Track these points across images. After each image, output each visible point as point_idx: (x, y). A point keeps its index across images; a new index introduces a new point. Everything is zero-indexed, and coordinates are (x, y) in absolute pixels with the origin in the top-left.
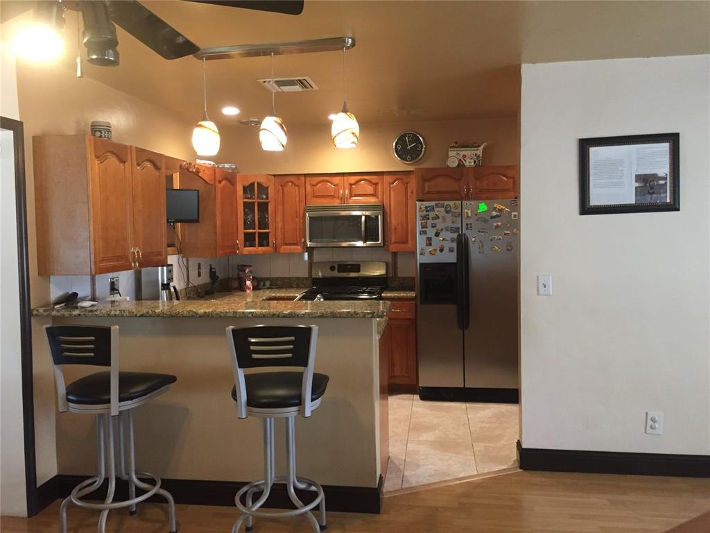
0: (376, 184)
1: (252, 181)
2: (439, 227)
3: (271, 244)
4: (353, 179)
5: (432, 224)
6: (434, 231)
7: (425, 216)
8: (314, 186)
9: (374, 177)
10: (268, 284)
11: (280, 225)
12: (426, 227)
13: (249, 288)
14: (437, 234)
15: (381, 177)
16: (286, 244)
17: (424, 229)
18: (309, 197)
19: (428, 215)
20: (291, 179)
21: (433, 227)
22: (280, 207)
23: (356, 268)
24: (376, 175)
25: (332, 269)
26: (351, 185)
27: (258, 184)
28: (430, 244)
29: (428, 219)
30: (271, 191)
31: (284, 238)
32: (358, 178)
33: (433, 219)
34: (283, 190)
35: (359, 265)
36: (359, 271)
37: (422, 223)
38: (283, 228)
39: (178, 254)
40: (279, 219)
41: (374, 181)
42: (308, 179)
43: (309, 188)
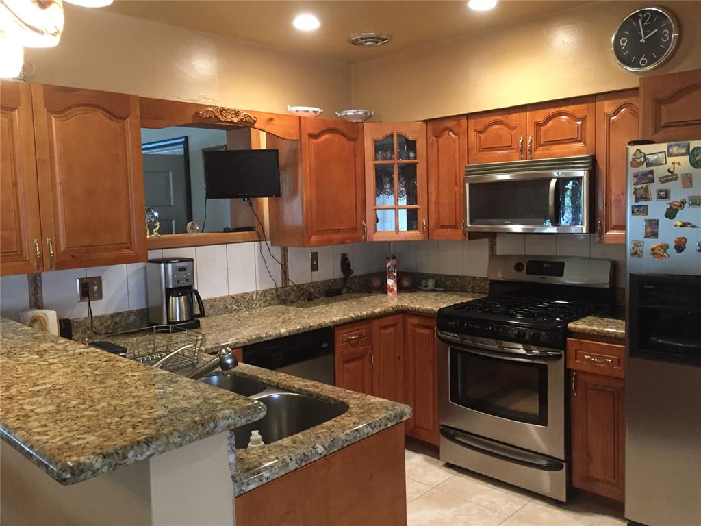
0: (583, 119)
1: (389, 132)
2: (676, 198)
3: (420, 226)
4: (540, 116)
5: (659, 192)
6: (664, 205)
7: (645, 174)
8: (479, 132)
9: (579, 107)
10: (431, 283)
11: (433, 198)
12: (647, 199)
13: (392, 290)
14: (671, 214)
15: (592, 105)
16: (442, 227)
17: (640, 203)
18: (474, 151)
19: (652, 172)
20: (449, 124)
21: (660, 197)
22: (434, 170)
23: (558, 268)
24: (583, 103)
25: (518, 267)
26: (538, 125)
27: (399, 135)
28: (655, 235)
29: (652, 181)
30: (421, 146)
31: (439, 217)
32: (552, 111)
33: (664, 180)
34: (438, 142)
35: (562, 264)
36: (561, 274)
37: (636, 190)
38: (437, 203)
39: (260, 241)
40: (432, 188)
41: (579, 115)
42: (472, 122)
43: (472, 135)
